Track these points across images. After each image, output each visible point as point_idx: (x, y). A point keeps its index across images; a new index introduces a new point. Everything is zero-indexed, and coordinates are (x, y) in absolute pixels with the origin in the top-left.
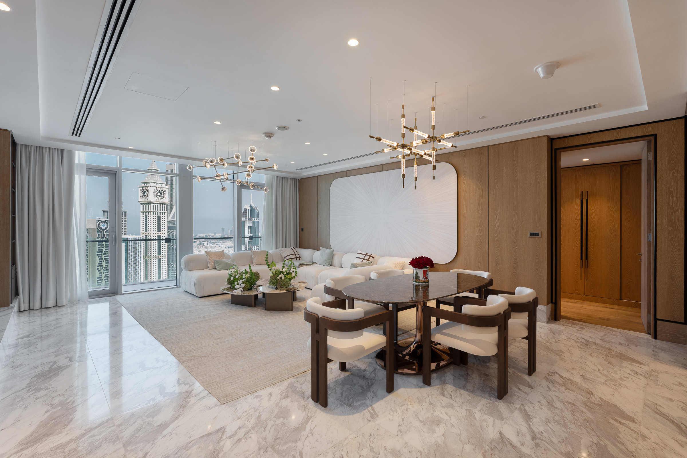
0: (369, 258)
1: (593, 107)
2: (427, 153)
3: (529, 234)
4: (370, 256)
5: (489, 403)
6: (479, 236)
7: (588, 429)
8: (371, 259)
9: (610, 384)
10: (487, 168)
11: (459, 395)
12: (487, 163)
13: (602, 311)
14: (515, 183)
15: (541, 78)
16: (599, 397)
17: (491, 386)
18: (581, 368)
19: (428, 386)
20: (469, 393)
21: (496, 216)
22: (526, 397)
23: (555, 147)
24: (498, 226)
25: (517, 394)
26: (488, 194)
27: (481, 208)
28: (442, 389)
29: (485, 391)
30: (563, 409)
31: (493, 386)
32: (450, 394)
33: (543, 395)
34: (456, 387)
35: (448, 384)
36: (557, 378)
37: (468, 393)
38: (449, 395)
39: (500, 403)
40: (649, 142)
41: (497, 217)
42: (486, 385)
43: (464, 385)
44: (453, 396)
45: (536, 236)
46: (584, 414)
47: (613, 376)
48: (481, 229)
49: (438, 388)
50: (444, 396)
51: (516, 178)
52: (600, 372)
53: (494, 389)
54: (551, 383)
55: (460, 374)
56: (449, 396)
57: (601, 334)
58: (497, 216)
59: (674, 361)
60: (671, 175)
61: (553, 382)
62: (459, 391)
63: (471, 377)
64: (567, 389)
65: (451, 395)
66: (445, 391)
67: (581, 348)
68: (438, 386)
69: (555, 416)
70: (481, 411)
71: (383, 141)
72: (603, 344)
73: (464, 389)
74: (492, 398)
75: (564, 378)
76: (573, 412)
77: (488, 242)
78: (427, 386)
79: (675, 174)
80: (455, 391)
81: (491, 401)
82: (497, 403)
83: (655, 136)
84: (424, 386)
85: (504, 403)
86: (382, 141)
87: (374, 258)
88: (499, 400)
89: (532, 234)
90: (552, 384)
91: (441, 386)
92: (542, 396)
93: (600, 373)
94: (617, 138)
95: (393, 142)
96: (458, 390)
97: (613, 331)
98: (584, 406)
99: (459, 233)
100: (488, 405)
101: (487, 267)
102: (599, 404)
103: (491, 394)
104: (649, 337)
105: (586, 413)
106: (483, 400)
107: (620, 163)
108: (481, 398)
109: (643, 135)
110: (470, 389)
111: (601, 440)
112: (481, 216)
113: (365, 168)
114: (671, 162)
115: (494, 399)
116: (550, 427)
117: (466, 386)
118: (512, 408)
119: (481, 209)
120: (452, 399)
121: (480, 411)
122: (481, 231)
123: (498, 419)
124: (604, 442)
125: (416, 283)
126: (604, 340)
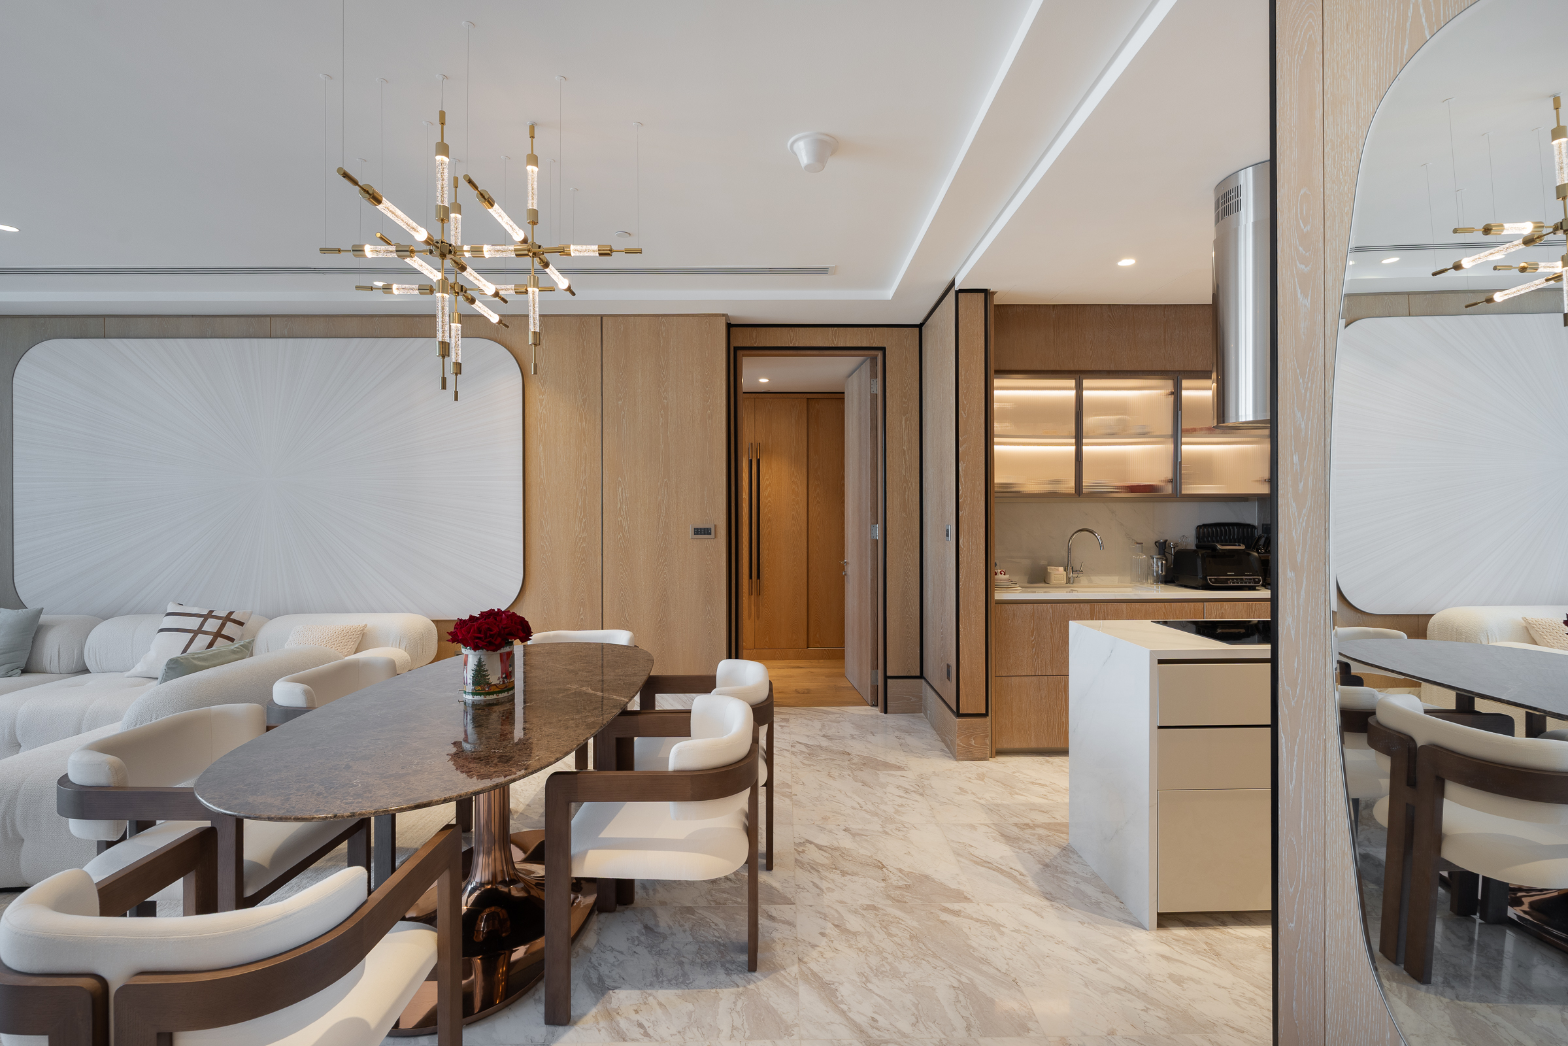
0: (223, 626)
1: (823, 271)
2: (501, 293)
3: (691, 531)
4: (228, 618)
5: (739, 995)
6: (581, 538)
7: (929, 959)
8: (230, 629)
9: (891, 830)
10: (600, 370)
11: (659, 1011)
12: (600, 358)
13: (791, 676)
14: (662, 412)
15: (803, 166)
16: (897, 869)
17: (714, 939)
18: (835, 812)
19: (566, 1028)
20: (679, 992)
21: (620, 489)
22: (795, 935)
23: (734, 344)
24: (626, 513)
25: (776, 935)
26: (600, 433)
27: (585, 468)
28: (610, 1015)
29: (710, 963)
30: (868, 930)
31: (718, 937)
32: (636, 1023)
33: (819, 912)
34: (639, 989)
35: (616, 988)
36: (813, 854)
37: (676, 991)
38: (637, 1029)
39: (759, 983)
40: (874, 360)
41: (622, 493)
42: (703, 942)
43: (656, 970)
44: (646, 1024)
45: (705, 534)
46: (902, 923)
47: (885, 811)
48: (585, 522)
49: (595, 1017)
50: (624, 1040)
51: (665, 401)
52: (863, 809)
53: (724, 945)
54: (811, 871)
55: (628, 939)
56: (636, 1032)
57: (817, 724)
58: (622, 489)
59: (929, 748)
60: (903, 422)
61: (814, 866)
62: (655, 998)
63: (659, 933)
64: (844, 873)
65: (641, 1025)
66: (619, 1018)
67: (810, 765)
68: (594, 1011)
69: (868, 958)
70: (735, 1032)
71: (386, 207)
72: (832, 745)
73: (662, 982)
74: (735, 977)
75: (825, 848)
76: (885, 928)
77: (602, 554)
78: (560, 1029)
79: (908, 422)
80: (645, 1003)
81: (738, 986)
82: (752, 986)
83: (883, 349)
84: (553, 1034)
85: (765, 977)
86: (380, 207)
87: (241, 624)
88: (753, 974)
89: (698, 531)
90: (815, 873)
91: (599, 1007)
92: (818, 915)
93: (865, 810)
94: (834, 343)
95: (414, 225)
96: (650, 995)
97: (828, 713)
98: (891, 903)
99: (526, 532)
100: (740, 1004)
101: (601, 615)
102: (906, 885)
103: (727, 965)
104: (876, 711)
105: (904, 919)
106: (720, 995)
107: (806, 394)
108: (714, 990)
109: (868, 345)
110: (676, 977)
111: (960, 974)
112: (585, 488)
113: (193, 316)
114: (904, 400)
115: (741, 975)
116: (877, 995)
117: (661, 970)
118: (788, 984)
119: (585, 471)
120: (650, 1037)
121: (732, 1037)
122: (585, 526)
123: (781, 1038)
124: (967, 977)
125: (477, 698)
126: (828, 736)
